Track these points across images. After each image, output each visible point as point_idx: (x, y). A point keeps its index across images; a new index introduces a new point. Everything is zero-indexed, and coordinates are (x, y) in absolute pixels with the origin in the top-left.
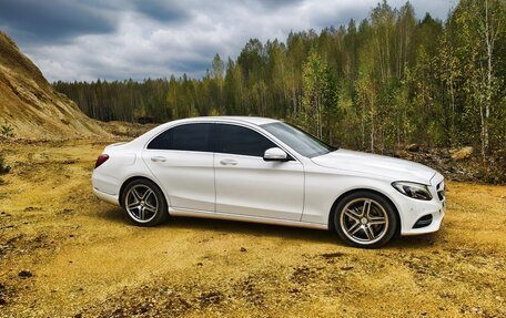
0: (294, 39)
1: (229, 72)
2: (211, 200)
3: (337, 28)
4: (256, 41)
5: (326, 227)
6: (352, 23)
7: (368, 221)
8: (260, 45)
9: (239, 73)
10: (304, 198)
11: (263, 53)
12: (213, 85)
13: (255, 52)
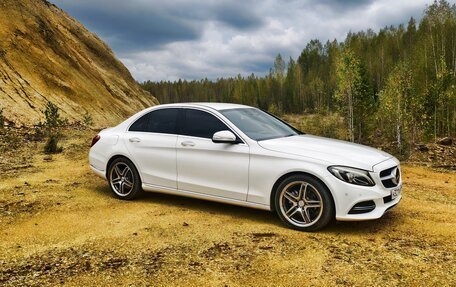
0: (353, 39)
1: (291, 71)
2: (173, 177)
4: (317, 41)
5: (268, 208)
6: (412, 22)
7: (305, 204)
8: (320, 45)
10: (249, 179)
11: (323, 52)
12: (274, 83)
13: (315, 52)
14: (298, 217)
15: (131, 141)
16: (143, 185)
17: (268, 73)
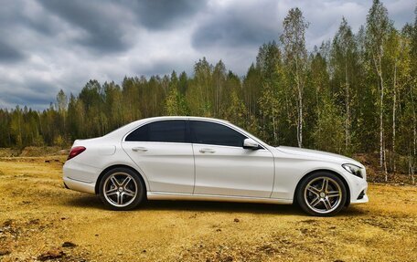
0: (128, 83)
1: (71, 105)
3: (162, 77)
4: (95, 81)
5: (291, 201)
6: (174, 74)
8: (98, 85)
9: (81, 107)
10: (274, 179)
11: (101, 91)
12: (57, 116)
14: (321, 206)
15: (135, 150)
16: (148, 193)
17: (48, 107)
